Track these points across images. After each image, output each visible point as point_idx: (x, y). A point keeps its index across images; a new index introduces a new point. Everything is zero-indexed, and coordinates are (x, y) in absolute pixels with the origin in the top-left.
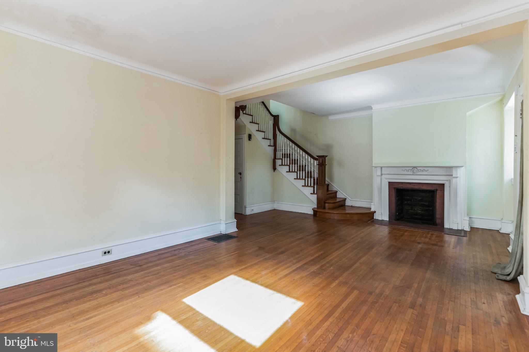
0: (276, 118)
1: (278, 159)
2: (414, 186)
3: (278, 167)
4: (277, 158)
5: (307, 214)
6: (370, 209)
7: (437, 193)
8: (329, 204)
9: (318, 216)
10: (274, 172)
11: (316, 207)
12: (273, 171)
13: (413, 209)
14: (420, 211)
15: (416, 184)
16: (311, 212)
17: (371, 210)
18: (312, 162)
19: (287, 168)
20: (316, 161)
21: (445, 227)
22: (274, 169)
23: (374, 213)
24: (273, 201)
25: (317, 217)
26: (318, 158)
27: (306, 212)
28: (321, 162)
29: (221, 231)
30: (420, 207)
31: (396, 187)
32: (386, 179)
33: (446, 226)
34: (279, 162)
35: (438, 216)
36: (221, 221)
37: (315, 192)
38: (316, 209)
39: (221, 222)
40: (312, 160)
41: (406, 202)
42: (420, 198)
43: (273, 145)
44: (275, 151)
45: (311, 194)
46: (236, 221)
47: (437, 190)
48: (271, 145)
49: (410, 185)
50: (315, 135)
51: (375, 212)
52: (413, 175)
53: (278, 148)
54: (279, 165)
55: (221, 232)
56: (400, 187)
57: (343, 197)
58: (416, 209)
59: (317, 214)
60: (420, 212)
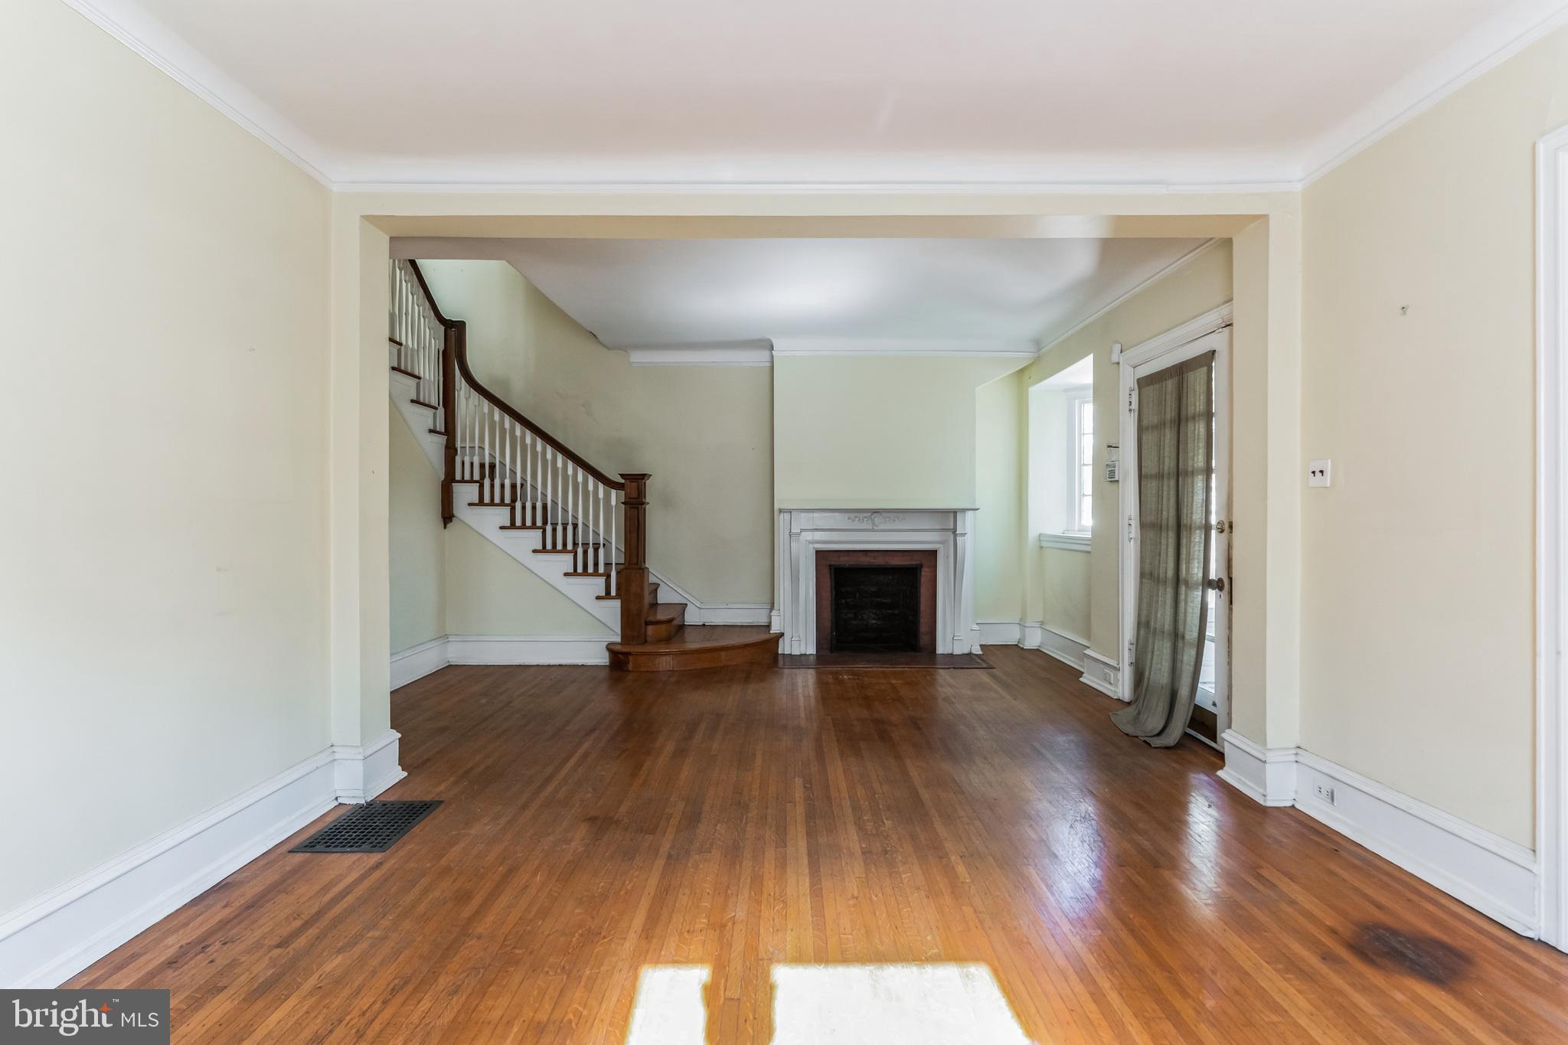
0: (454, 332)
1: (463, 481)
2: (875, 558)
3: (460, 509)
4: (458, 477)
5: (583, 665)
6: (768, 627)
7: (923, 573)
8: (656, 626)
9: (630, 668)
10: (445, 528)
11: (618, 639)
12: (443, 525)
13: (860, 617)
14: (874, 622)
15: (876, 554)
16: (602, 658)
17: (771, 632)
18: (601, 495)
19: (502, 515)
20: (614, 493)
21: (937, 652)
22: (447, 516)
23: (778, 640)
24: (443, 637)
25: (629, 671)
26: (623, 481)
27: (579, 662)
28: (634, 494)
29: (338, 794)
30: (874, 611)
31: (833, 563)
32: (811, 542)
33: (941, 649)
34: (464, 494)
35: (923, 628)
36: (335, 749)
37: (613, 593)
38: (618, 648)
39: (337, 756)
40: (601, 486)
41: (843, 601)
42: (874, 589)
43: (443, 431)
44: (450, 450)
45: (598, 598)
46: (399, 735)
47: (921, 566)
48: (438, 429)
49: (866, 555)
50: (583, 405)
51: (782, 635)
52: (873, 530)
53: (463, 440)
54: (470, 505)
55: (340, 800)
56: (846, 562)
57: (675, 599)
58: (865, 616)
59: (629, 663)
60: (874, 624)
